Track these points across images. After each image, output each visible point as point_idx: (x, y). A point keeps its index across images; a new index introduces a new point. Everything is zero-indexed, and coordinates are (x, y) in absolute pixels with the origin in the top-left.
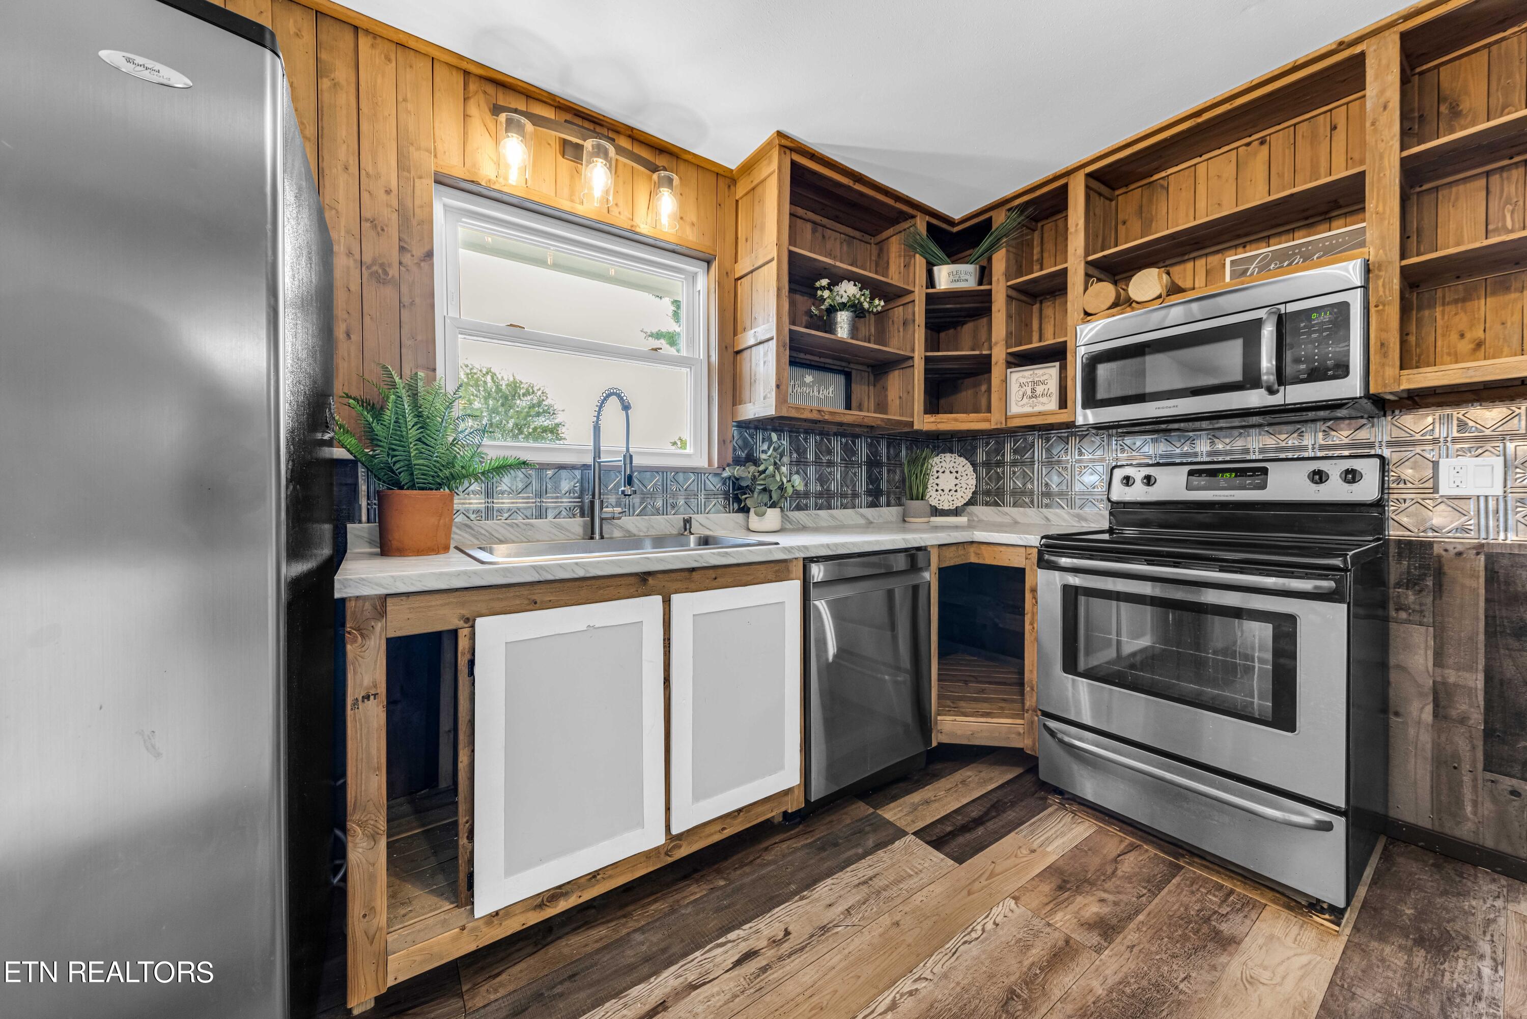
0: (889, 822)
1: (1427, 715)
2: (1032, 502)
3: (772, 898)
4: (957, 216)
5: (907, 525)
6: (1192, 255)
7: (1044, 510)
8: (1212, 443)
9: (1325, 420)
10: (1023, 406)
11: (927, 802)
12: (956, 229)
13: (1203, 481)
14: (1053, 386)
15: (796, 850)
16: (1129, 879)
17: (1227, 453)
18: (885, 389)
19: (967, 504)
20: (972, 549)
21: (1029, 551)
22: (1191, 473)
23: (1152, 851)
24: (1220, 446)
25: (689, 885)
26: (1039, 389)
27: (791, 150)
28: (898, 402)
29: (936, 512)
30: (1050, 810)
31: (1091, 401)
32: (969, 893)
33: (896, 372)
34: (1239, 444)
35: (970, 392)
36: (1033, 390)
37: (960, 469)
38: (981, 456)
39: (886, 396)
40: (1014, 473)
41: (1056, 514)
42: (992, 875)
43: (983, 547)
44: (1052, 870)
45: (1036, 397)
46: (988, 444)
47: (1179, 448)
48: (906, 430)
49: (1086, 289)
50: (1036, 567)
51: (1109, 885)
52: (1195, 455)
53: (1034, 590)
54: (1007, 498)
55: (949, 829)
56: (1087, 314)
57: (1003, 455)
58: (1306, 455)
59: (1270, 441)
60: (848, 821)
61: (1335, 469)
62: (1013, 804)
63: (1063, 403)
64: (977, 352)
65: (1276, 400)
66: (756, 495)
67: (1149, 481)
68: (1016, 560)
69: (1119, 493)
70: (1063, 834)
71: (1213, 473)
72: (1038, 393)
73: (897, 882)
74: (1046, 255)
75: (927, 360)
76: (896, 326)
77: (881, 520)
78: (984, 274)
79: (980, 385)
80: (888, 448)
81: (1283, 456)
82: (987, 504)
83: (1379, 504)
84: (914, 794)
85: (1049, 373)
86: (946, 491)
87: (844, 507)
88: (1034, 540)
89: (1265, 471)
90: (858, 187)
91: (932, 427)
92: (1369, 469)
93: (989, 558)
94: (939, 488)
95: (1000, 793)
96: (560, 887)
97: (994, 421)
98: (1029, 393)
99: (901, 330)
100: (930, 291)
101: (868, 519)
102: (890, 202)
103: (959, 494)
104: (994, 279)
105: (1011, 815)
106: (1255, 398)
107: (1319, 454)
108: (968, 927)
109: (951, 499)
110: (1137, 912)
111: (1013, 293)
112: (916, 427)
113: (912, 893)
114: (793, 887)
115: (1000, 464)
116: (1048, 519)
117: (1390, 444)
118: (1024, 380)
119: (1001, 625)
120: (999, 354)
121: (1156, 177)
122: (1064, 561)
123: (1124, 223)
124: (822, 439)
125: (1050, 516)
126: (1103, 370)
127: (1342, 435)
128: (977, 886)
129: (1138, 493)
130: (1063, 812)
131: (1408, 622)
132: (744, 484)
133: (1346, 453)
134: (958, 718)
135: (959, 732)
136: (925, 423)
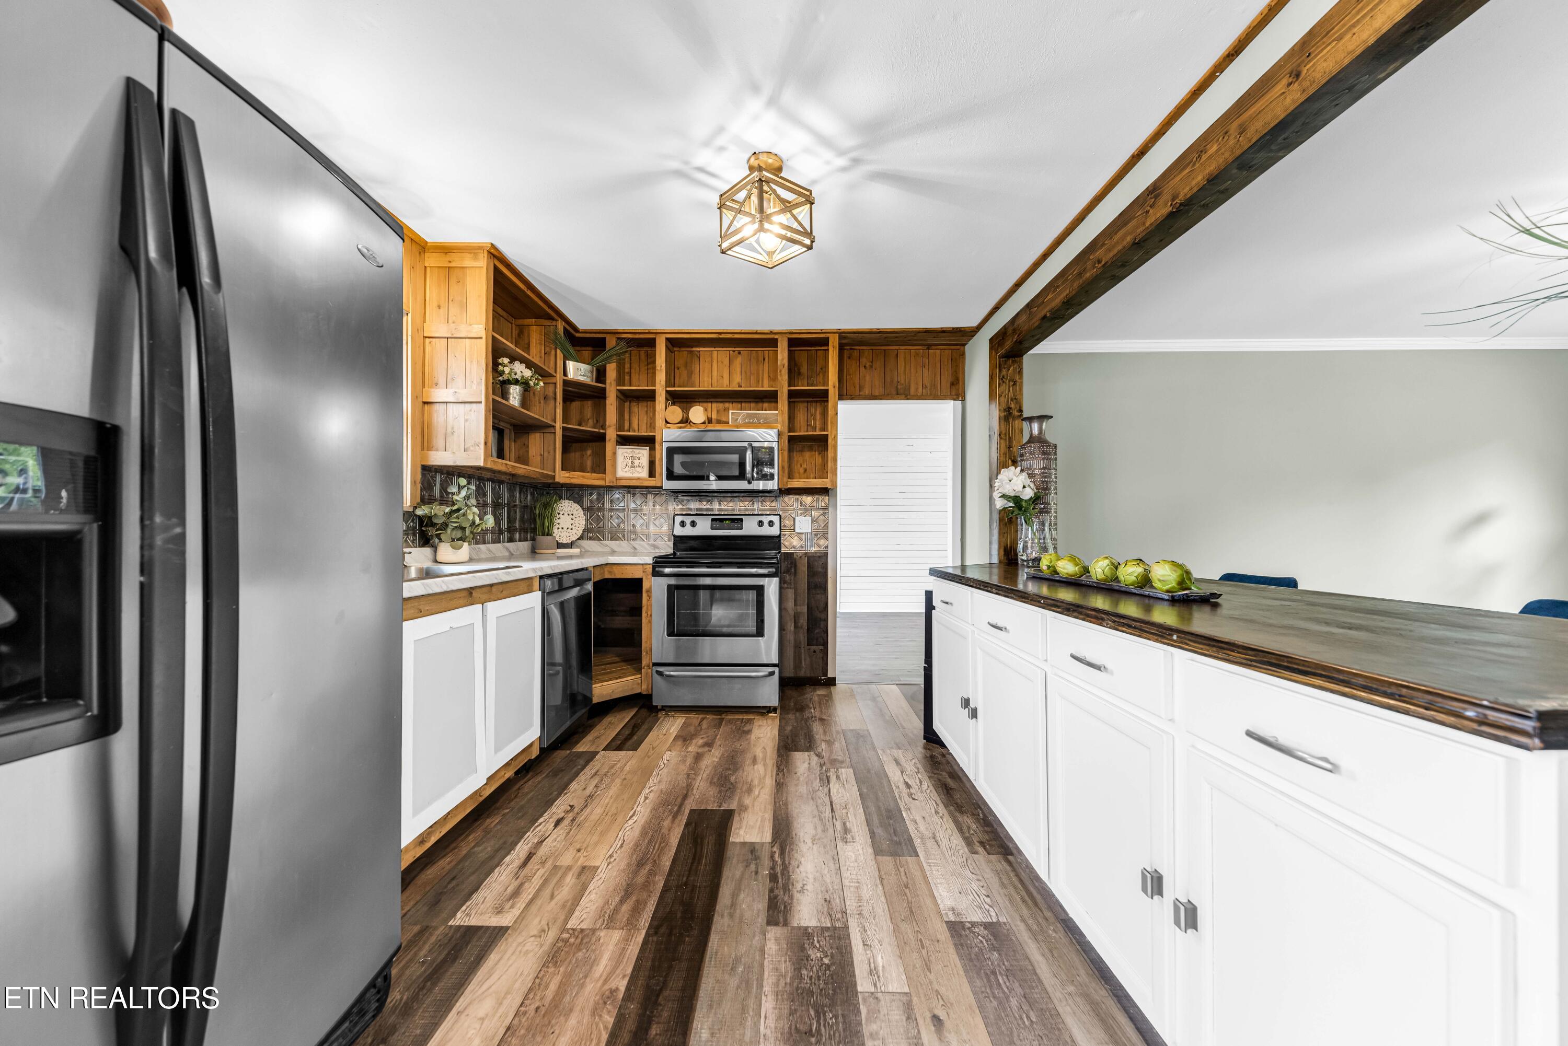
0: (583, 752)
1: (792, 628)
2: (624, 536)
3: (548, 801)
4: (581, 326)
5: (537, 556)
6: (711, 400)
7: (632, 542)
8: (720, 504)
9: (762, 497)
10: (626, 472)
11: (598, 737)
12: (578, 335)
13: (717, 524)
14: (645, 461)
15: (539, 782)
16: (708, 728)
17: (726, 510)
18: (526, 446)
19: (579, 539)
20: (606, 569)
21: (645, 567)
22: (713, 520)
23: (710, 717)
24: (723, 507)
25: (485, 821)
26: (637, 462)
27: (494, 256)
28: (539, 458)
29: (560, 546)
30: (662, 719)
31: (671, 476)
32: (649, 757)
33: (538, 435)
34: (731, 505)
35: (578, 454)
36: (633, 463)
37: (575, 512)
38: (586, 503)
39: (527, 452)
40: (611, 516)
41: (640, 545)
42: (653, 748)
43: (614, 567)
44: (677, 738)
45: (634, 467)
46: (591, 494)
47: (705, 505)
48: (551, 481)
49: (666, 408)
50: (650, 576)
51: (702, 733)
52: (712, 510)
53: (649, 591)
54: (606, 534)
55: (619, 742)
56: (667, 422)
57: (603, 504)
58: (755, 513)
59: (742, 505)
60: (559, 760)
61: (766, 520)
62: (643, 723)
63: (652, 474)
64: (597, 430)
65: (750, 487)
66: (449, 531)
67: (693, 524)
68: (636, 574)
69: (679, 531)
70: (673, 725)
71: (721, 520)
72: (635, 465)
73: (612, 767)
74: (633, 371)
75: (564, 429)
76: (537, 398)
77: (518, 553)
78: (601, 375)
79: (586, 450)
80: (520, 493)
81: (747, 513)
82: (591, 539)
83: (779, 537)
84: (588, 736)
85: (642, 454)
86: (565, 529)
87: (494, 542)
88: (649, 560)
89: (741, 520)
90: (529, 293)
91: (567, 481)
92: (776, 519)
93: (618, 574)
94: (560, 527)
95: (633, 721)
96: (431, 827)
97: (608, 480)
98: (630, 464)
99: (542, 402)
100: (565, 378)
101: (510, 552)
102: (546, 307)
103: (574, 531)
104: (608, 382)
105: (645, 727)
106: (742, 485)
107: (760, 513)
108: (657, 766)
109: (568, 535)
110: (716, 736)
111: (619, 395)
112: (557, 480)
113: (622, 769)
114: (555, 793)
115: (600, 509)
116: (635, 548)
117: (783, 509)
118: (627, 455)
119: (603, 626)
120: (611, 434)
121: (694, 349)
122: (667, 570)
123: (678, 369)
124: (480, 483)
125: (636, 546)
126: (678, 459)
127: (768, 505)
128: (649, 754)
129: (688, 531)
130: (667, 718)
131: (787, 588)
132: (435, 521)
133: (768, 513)
134: (604, 684)
135: (605, 693)
136: (562, 477)
